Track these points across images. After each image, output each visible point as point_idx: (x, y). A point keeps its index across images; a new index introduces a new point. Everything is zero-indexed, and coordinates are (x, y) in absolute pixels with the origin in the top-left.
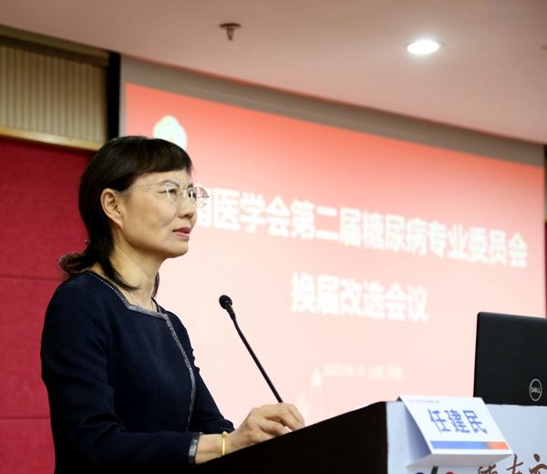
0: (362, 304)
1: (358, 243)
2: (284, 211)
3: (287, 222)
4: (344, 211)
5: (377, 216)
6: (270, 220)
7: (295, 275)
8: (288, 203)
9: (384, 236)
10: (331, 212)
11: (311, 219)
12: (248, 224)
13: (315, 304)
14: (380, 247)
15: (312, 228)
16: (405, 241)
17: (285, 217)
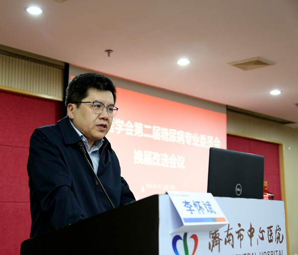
0: (160, 162)
1: (159, 139)
2: (132, 126)
3: (133, 130)
4: (154, 127)
5: (166, 129)
6: (126, 129)
7: (135, 150)
8: (133, 123)
9: (169, 137)
10: (149, 127)
11: (142, 129)
12: (118, 130)
13: (143, 161)
14: (167, 141)
15: (142, 133)
16: (176, 139)
17: (132, 128)
